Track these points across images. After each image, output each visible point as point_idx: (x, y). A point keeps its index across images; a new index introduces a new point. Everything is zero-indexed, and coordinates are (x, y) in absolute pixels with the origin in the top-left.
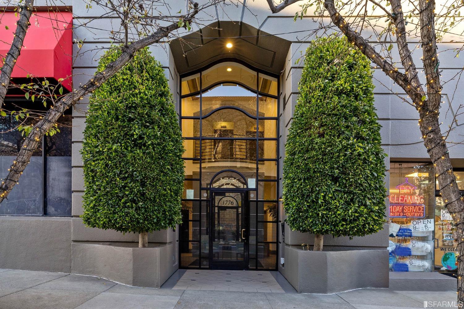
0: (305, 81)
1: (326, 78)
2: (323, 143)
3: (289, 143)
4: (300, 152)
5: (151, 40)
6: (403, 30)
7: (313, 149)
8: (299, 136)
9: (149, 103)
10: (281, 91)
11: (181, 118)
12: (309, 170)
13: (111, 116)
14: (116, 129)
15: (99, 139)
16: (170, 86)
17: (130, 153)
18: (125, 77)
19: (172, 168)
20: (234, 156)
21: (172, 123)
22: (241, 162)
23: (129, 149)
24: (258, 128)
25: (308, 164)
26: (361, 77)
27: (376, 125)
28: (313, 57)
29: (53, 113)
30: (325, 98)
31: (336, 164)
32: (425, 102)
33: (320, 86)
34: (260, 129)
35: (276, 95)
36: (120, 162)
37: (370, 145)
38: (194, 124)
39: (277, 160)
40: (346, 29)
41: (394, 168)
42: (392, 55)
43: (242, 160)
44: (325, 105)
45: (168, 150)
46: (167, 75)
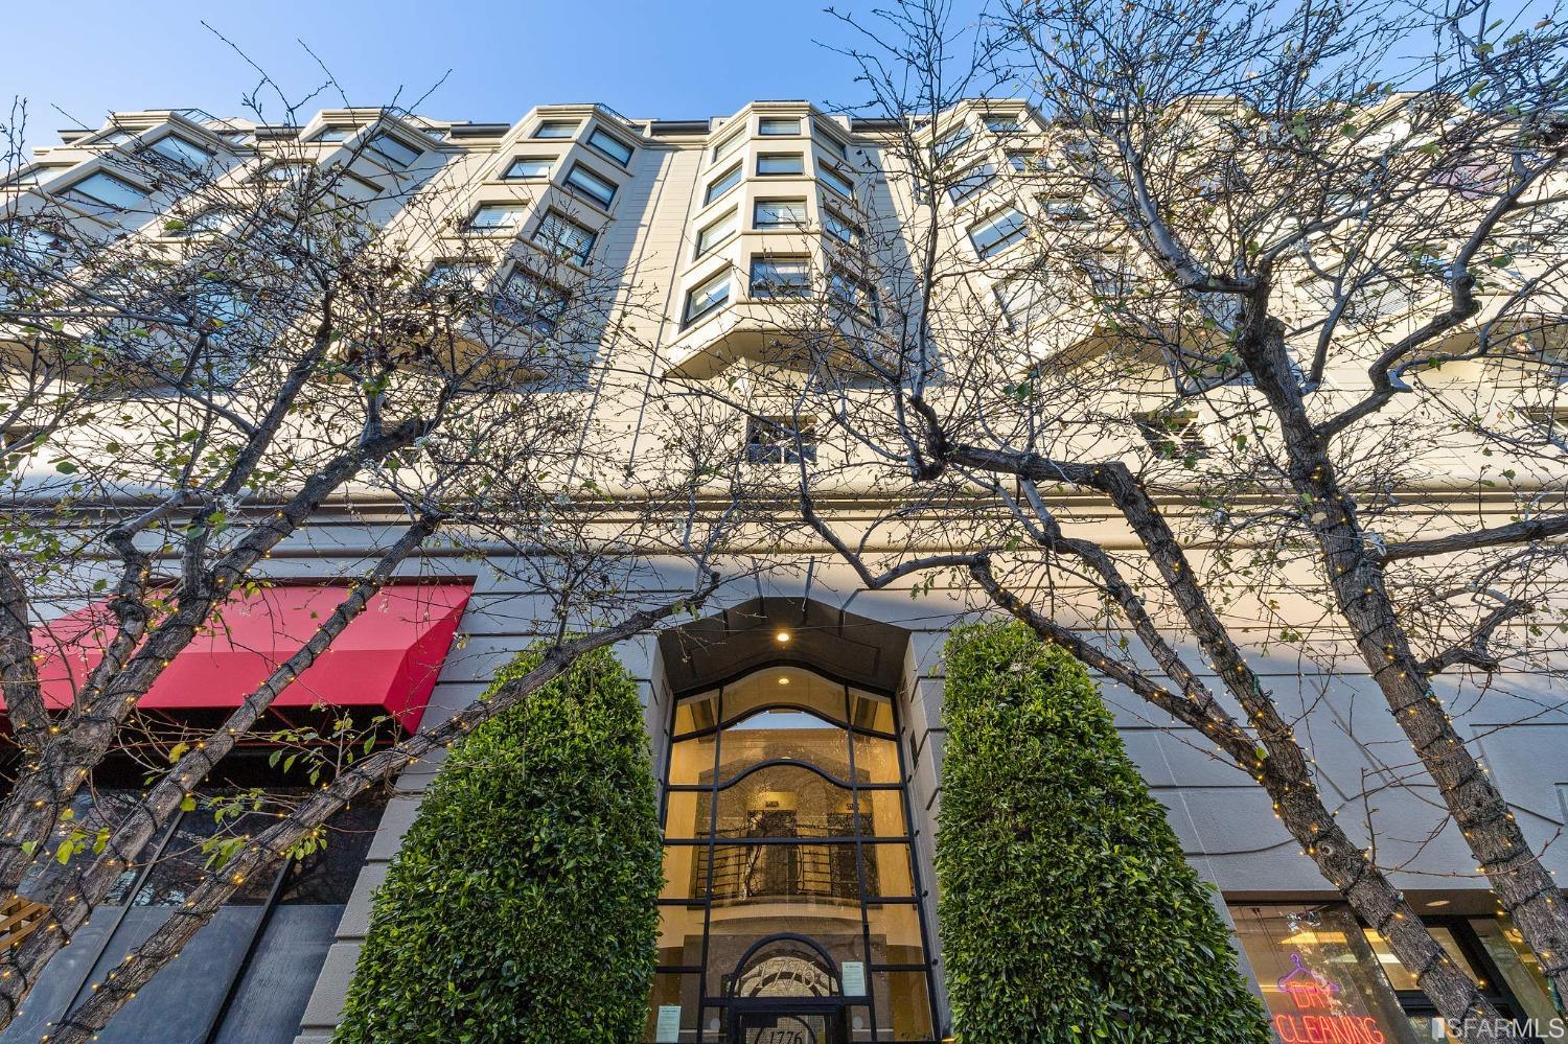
0: (954, 707)
1: (1000, 698)
2: (1034, 858)
3: (944, 856)
4: (977, 883)
5: (614, 635)
6: (1141, 614)
7: (1011, 874)
8: (967, 838)
9: (589, 760)
10: (902, 725)
11: (668, 789)
12: (1014, 943)
13: (488, 794)
14: (492, 826)
15: (436, 856)
16: (649, 720)
17: (509, 897)
18: (545, 703)
19: (621, 943)
20: (800, 886)
21: (639, 808)
22: (818, 902)
23: (512, 884)
24: (855, 806)
25: (1006, 920)
26: (1076, 695)
27: (1151, 805)
28: (962, 658)
29: (321, 803)
30: (1009, 741)
31: (1087, 922)
32: (1267, 760)
33: (991, 716)
34: (862, 809)
35: (892, 732)
36: (473, 928)
37: (1158, 861)
38: (699, 803)
39: (917, 900)
40: (1025, 613)
41: (1244, 921)
42: (1133, 655)
43: (821, 897)
44: (1012, 757)
45: (619, 884)
46: (644, 696)
